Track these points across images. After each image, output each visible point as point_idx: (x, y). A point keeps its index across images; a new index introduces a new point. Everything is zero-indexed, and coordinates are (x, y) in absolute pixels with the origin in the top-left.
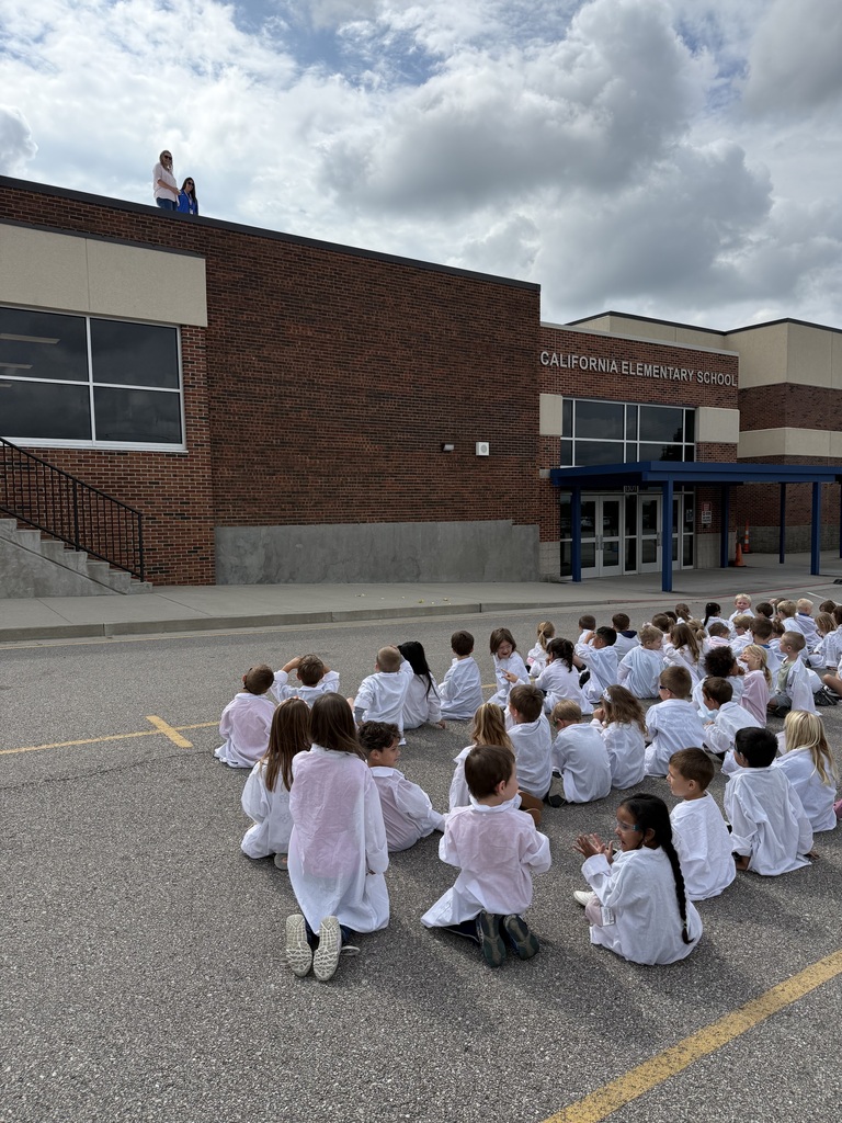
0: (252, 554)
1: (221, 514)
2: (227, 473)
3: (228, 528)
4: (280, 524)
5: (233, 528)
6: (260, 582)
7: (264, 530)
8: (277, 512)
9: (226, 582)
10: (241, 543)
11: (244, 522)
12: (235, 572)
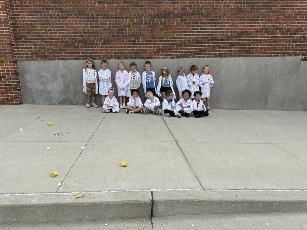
0: (53, 82)
1: (25, 51)
2: (27, 18)
3: (32, 62)
4: (75, 59)
5: (36, 62)
6: (61, 103)
7: (61, 63)
8: (71, 49)
9: (34, 102)
10: (44, 73)
11: (45, 57)
12: (41, 95)
